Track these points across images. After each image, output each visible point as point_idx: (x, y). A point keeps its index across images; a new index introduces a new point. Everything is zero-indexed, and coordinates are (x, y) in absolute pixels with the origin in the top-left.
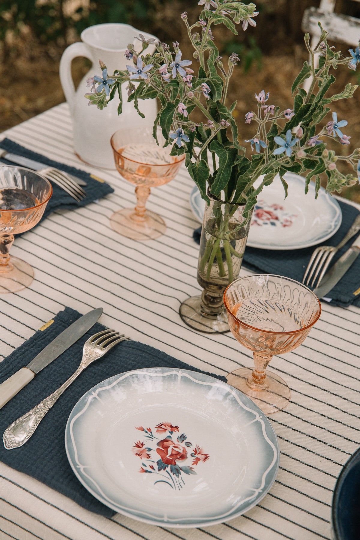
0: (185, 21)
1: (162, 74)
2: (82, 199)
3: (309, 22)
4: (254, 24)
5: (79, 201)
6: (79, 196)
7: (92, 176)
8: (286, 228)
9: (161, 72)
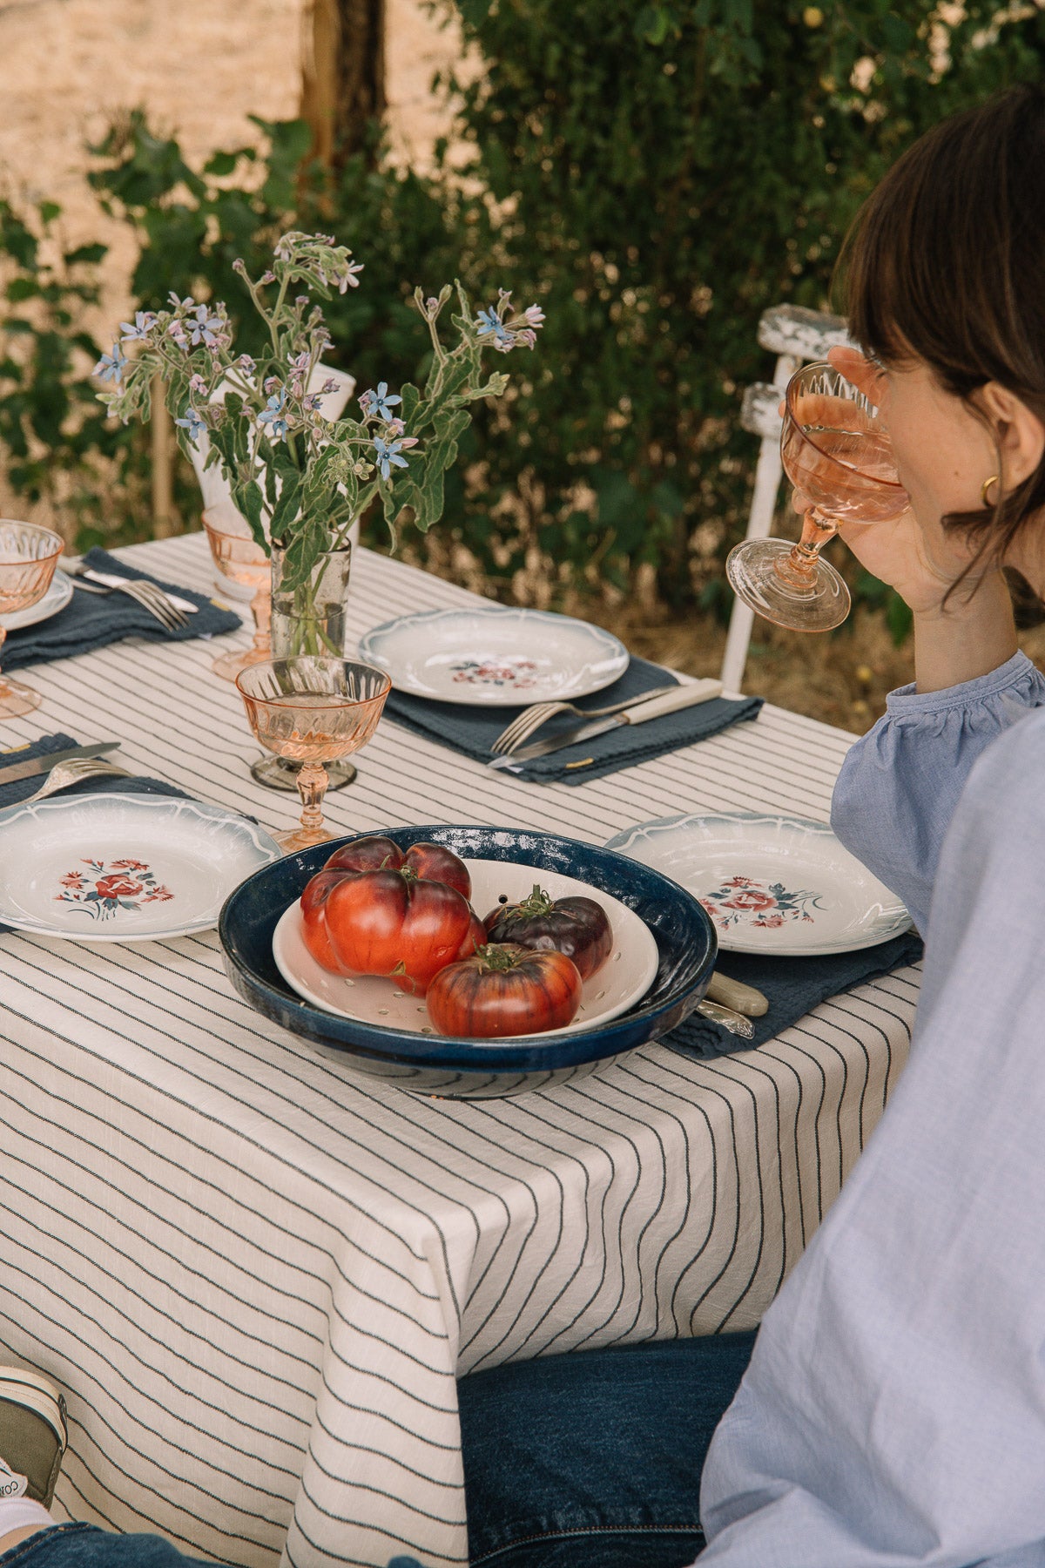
0: (244, 273)
1: (174, 335)
2: (178, 627)
3: (753, 410)
4: (355, 282)
5: (171, 630)
6: (174, 623)
7: (212, 602)
8: (520, 689)
9: (172, 333)
